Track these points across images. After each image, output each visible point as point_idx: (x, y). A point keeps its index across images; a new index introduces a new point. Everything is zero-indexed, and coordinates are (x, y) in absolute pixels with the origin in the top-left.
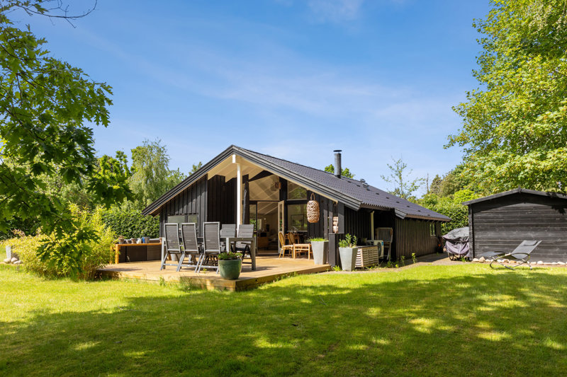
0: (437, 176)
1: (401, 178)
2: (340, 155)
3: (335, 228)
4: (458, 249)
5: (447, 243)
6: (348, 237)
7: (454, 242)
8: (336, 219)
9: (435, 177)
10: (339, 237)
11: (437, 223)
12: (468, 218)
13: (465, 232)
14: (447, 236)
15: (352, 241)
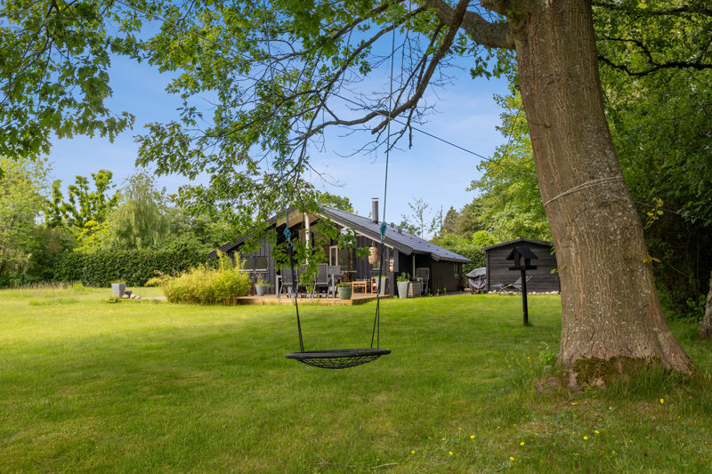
0: (452, 208)
1: (421, 219)
2: (377, 202)
3: (391, 268)
4: (477, 285)
5: (470, 280)
6: (404, 274)
7: (474, 279)
8: (392, 261)
9: (449, 209)
10: (397, 275)
11: (460, 263)
12: (485, 259)
13: (482, 271)
14: (469, 275)
15: (406, 277)
